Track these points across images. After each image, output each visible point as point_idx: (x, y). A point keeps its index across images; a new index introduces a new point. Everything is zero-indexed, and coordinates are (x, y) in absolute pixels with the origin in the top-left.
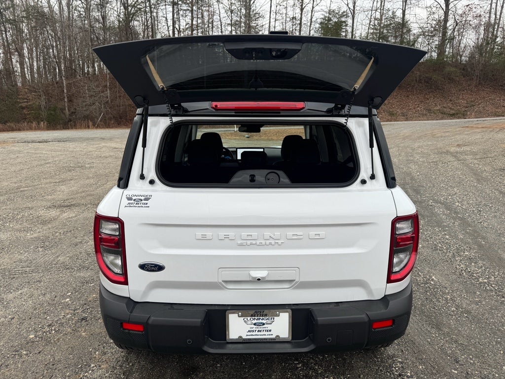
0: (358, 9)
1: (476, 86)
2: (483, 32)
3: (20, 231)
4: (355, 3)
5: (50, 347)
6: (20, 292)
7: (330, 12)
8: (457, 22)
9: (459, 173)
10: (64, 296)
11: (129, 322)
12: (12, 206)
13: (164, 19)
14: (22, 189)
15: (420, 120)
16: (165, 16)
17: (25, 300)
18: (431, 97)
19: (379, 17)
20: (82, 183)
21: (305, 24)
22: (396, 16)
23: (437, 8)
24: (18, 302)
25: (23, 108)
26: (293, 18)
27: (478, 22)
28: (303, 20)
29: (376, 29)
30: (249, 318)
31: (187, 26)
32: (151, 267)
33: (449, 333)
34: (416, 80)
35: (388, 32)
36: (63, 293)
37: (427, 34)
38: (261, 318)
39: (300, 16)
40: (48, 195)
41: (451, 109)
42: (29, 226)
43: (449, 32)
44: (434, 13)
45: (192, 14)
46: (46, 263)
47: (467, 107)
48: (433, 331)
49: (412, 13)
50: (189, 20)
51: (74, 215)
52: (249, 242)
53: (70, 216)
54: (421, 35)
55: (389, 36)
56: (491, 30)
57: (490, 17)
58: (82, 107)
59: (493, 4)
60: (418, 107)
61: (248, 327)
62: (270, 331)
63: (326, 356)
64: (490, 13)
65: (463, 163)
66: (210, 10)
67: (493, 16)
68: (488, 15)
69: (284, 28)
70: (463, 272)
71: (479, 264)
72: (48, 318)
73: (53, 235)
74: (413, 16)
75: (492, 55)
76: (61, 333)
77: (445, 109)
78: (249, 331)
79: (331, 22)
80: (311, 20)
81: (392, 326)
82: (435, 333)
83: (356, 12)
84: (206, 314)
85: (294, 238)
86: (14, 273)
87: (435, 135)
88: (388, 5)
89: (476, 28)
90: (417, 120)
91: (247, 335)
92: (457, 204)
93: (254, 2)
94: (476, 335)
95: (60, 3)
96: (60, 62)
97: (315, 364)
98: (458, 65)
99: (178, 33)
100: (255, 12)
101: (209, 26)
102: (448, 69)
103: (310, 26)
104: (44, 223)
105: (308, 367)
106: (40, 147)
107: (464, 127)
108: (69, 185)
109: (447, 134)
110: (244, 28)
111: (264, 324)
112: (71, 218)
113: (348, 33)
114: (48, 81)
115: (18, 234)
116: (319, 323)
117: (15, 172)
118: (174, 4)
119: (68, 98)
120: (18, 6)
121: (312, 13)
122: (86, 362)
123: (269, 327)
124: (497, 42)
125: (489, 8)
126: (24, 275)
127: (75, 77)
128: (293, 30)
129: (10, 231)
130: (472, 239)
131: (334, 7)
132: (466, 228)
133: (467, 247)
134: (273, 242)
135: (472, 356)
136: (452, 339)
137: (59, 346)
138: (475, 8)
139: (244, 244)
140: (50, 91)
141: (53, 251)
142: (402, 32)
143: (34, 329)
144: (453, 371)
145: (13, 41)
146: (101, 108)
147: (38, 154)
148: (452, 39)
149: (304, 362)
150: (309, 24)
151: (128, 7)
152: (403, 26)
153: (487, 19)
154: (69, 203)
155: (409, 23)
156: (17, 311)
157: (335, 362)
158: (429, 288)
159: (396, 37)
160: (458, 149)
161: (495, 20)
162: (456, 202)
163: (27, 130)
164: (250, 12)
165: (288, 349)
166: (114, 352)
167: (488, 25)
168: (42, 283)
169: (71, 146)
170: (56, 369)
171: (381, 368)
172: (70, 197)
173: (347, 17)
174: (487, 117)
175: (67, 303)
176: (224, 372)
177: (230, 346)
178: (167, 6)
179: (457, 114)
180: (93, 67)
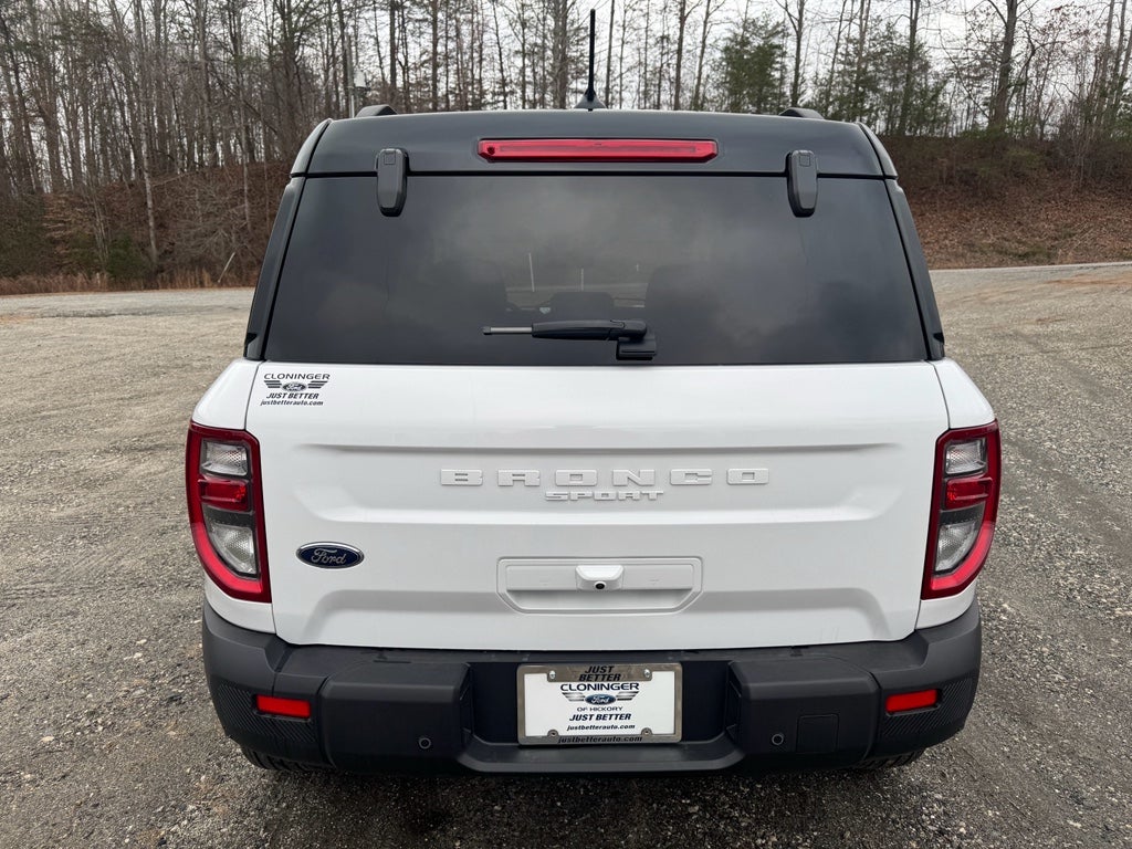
0: (809, 18)
1: (1076, 191)
2: (1093, 69)
3: (35, 502)
4: (802, 4)
5: (89, 766)
6: (25, 637)
7: (746, 24)
8: (1033, 46)
9: (1048, 378)
10: (129, 648)
11: (272, 694)
12: (19, 449)
13: (372, 40)
14: (44, 413)
15: (949, 268)
16: (374, 33)
17: (36, 655)
18: (974, 217)
19: (858, 37)
20: (182, 399)
21: (688, 51)
22: (894, 33)
23: (988, 14)
24: (21, 660)
25: (55, 242)
26: (663, 38)
27: (1081, 46)
28: (684, 44)
29: (851, 64)
30: (574, 685)
31: (425, 58)
32: (329, 555)
33: (1052, 733)
34: (941, 178)
35: (878, 70)
36: (128, 640)
37: (965, 73)
38: (606, 684)
39: (678, 33)
40: (103, 426)
41: (1019, 242)
42: (55, 492)
43: (1017, 69)
44: (981, 26)
45: (435, 29)
46: (92, 573)
47: (1056, 239)
48: (1015, 728)
49: (931, 26)
50: (427, 44)
51: (161, 468)
52: (575, 493)
53: (152, 470)
54: (952, 76)
55: (880, 79)
56: (1111, 64)
57: (1108, 35)
58: (188, 240)
59: (1116, 6)
60: (946, 238)
61: (573, 708)
62: (628, 716)
63: (759, 786)
64: (1109, 26)
65: (1054, 358)
66: (475, 20)
67: (1116, 33)
68: (1104, 30)
69: (643, 60)
70: (1076, 593)
71: (1112, 575)
72: (90, 696)
73: (109, 512)
74: (933, 32)
75: (1113, 119)
76: (118, 731)
77: (1007, 243)
78: (576, 718)
79: (748, 48)
80: (704, 42)
81: (934, 706)
82: (1020, 734)
83: (805, 23)
84: (468, 674)
85: (688, 482)
86: (14, 596)
87: (987, 298)
88: (877, 9)
89: (1077, 60)
90: (944, 268)
91: (570, 728)
92: (1048, 444)
93: (573, 3)
94: (1118, 738)
95: (138, 6)
96: (139, 140)
97: (731, 807)
98: (1035, 143)
99: (404, 73)
100: (576, 26)
101: (472, 58)
102: (1013, 152)
103: (701, 57)
104: (91, 484)
105: (715, 812)
106: (92, 326)
107: (1049, 282)
108: (153, 404)
109: (1013, 297)
110: (551, 62)
111: (612, 700)
112: (155, 474)
113: (786, 72)
114: (111, 181)
115: (29, 509)
116: (753, 696)
117: (31, 377)
118: (394, 7)
119: (156, 218)
120: (45, 12)
121: (705, 27)
122: (177, 800)
123: (625, 707)
124: (1126, 91)
125: (1106, 15)
126: (38, 600)
127: (172, 171)
128: (662, 65)
129: (12, 503)
130: (1089, 521)
131: (755, 13)
132: (1074, 495)
133: (1080, 538)
134: (636, 492)
135: (1115, 787)
136: (1061, 746)
137: (113, 761)
138: (1075, 14)
139: (563, 497)
140: (117, 204)
141: (109, 546)
142: (910, 68)
143: (55, 722)
144: (1071, 823)
145: (34, 92)
146: (231, 241)
147: (86, 339)
148: (1023, 83)
149: (705, 801)
150: (698, 52)
151: (289, 13)
152: (911, 55)
153: (1103, 39)
154: (152, 441)
155: (925, 49)
156: (17, 681)
157: (779, 802)
158: (998, 629)
159: (895, 82)
160: (1040, 329)
161: (1121, 41)
162: (1045, 441)
163: (64, 291)
164: (565, 25)
165: (673, 762)
166: (244, 774)
167: (1105, 54)
168: (80, 618)
169: (160, 323)
170: (102, 815)
171: (893, 816)
172: (154, 430)
173: (786, 35)
174: (1103, 261)
175: (135, 662)
176: (511, 825)
177: (526, 753)
178: (378, 12)
179: (1034, 254)
180: (213, 148)
